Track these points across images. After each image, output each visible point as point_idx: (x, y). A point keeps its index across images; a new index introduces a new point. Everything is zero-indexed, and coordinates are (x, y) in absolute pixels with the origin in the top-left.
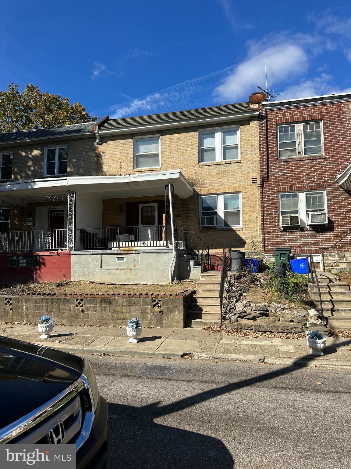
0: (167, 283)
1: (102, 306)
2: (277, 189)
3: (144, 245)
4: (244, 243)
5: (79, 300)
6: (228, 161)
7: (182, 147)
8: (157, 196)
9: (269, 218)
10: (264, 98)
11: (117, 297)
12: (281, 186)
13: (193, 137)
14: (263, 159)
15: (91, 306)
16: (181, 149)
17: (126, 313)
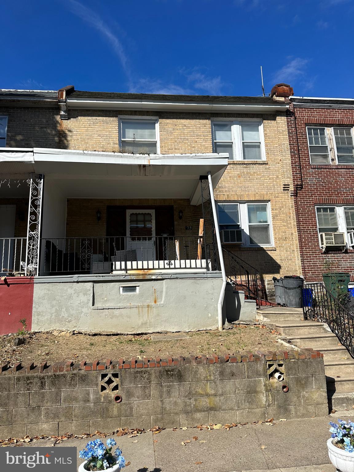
0: (213, 328)
1: (161, 386)
2: (313, 201)
3: (170, 267)
4: (279, 267)
5: (110, 375)
6: (252, 161)
7: (190, 137)
8: (156, 199)
9: (306, 236)
10: (290, 92)
11: (194, 364)
12: (317, 197)
13: (205, 126)
14: (295, 162)
15: (137, 387)
16: (189, 139)
17: (215, 395)
